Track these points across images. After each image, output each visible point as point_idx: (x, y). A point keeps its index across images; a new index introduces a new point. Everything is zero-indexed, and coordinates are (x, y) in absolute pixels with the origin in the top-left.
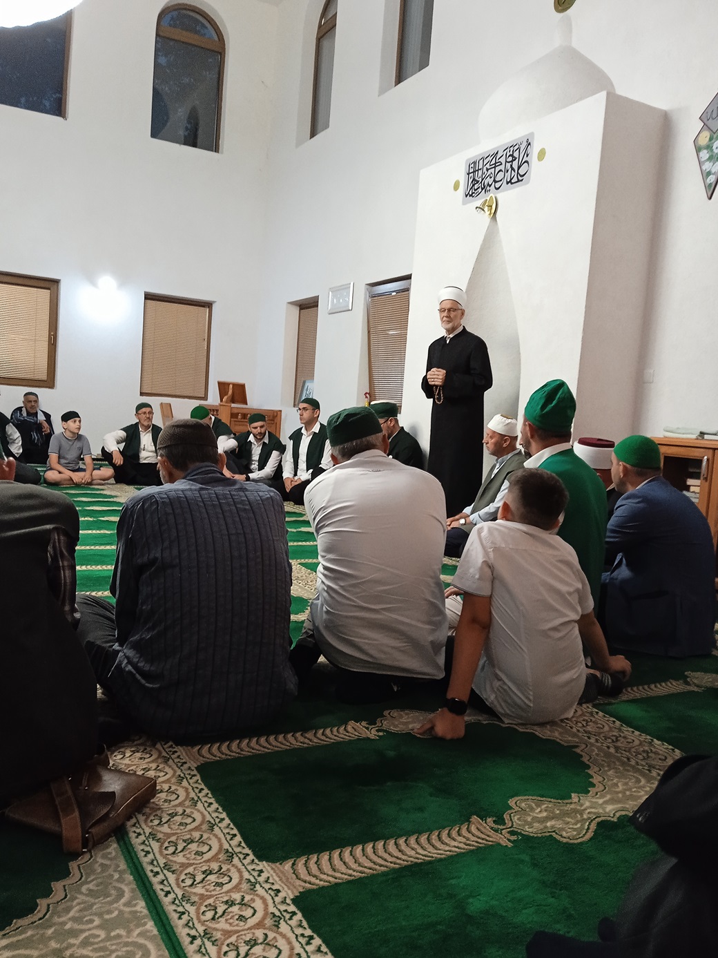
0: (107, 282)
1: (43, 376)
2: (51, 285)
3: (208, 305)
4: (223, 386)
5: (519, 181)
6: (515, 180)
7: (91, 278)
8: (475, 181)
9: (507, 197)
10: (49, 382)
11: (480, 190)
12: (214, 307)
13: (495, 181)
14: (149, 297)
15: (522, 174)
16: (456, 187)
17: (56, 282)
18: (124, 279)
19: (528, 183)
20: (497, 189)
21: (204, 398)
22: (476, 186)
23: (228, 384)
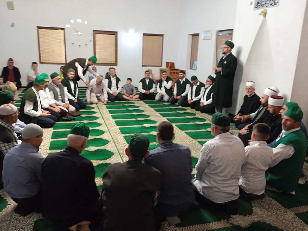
0: (132, 31)
1: (114, 62)
2: (115, 33)
3: (162, 35)
4: (167, 64)
5: (275, 5)
6: (273, 4)
7: (127, 30)
8: (258, 3)
9: (270, 10)
10: (116, 64)
11: (260, 6)
12: (165, 36)
13: (266, 4)
14: (144, 35)
15: (276, 2)
16: (251, 4)
17: (116, 32)
18: (136, 30)
19: (278, 6)
20: (267, 6)
21: (161, 66)
22: (259, 5)
23: (169, 63)
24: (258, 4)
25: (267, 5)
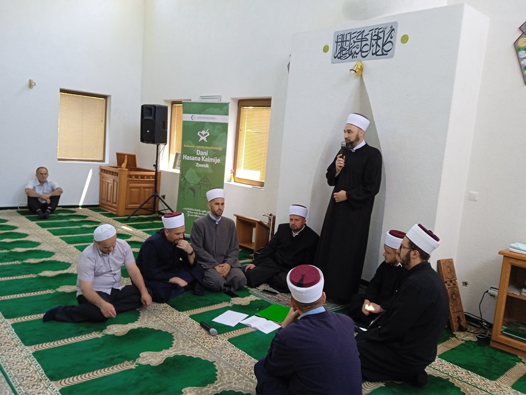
3: (104, 97)
4: (120, 156)
5: (383, 54)
6: (380, 53)
8: (342, 48)
9: (372, 64)
11: (347, 55)
12: (110, 99)
13: (361, 51)
14: (63, 91)
15: (386, 50)
16: (326, 49)
19: (392, 57)
20: (363, 57)
21: (103, 161)
22: (344, 52)
23: (124, 155)
24: (342, 51)
25: (364, 54)
